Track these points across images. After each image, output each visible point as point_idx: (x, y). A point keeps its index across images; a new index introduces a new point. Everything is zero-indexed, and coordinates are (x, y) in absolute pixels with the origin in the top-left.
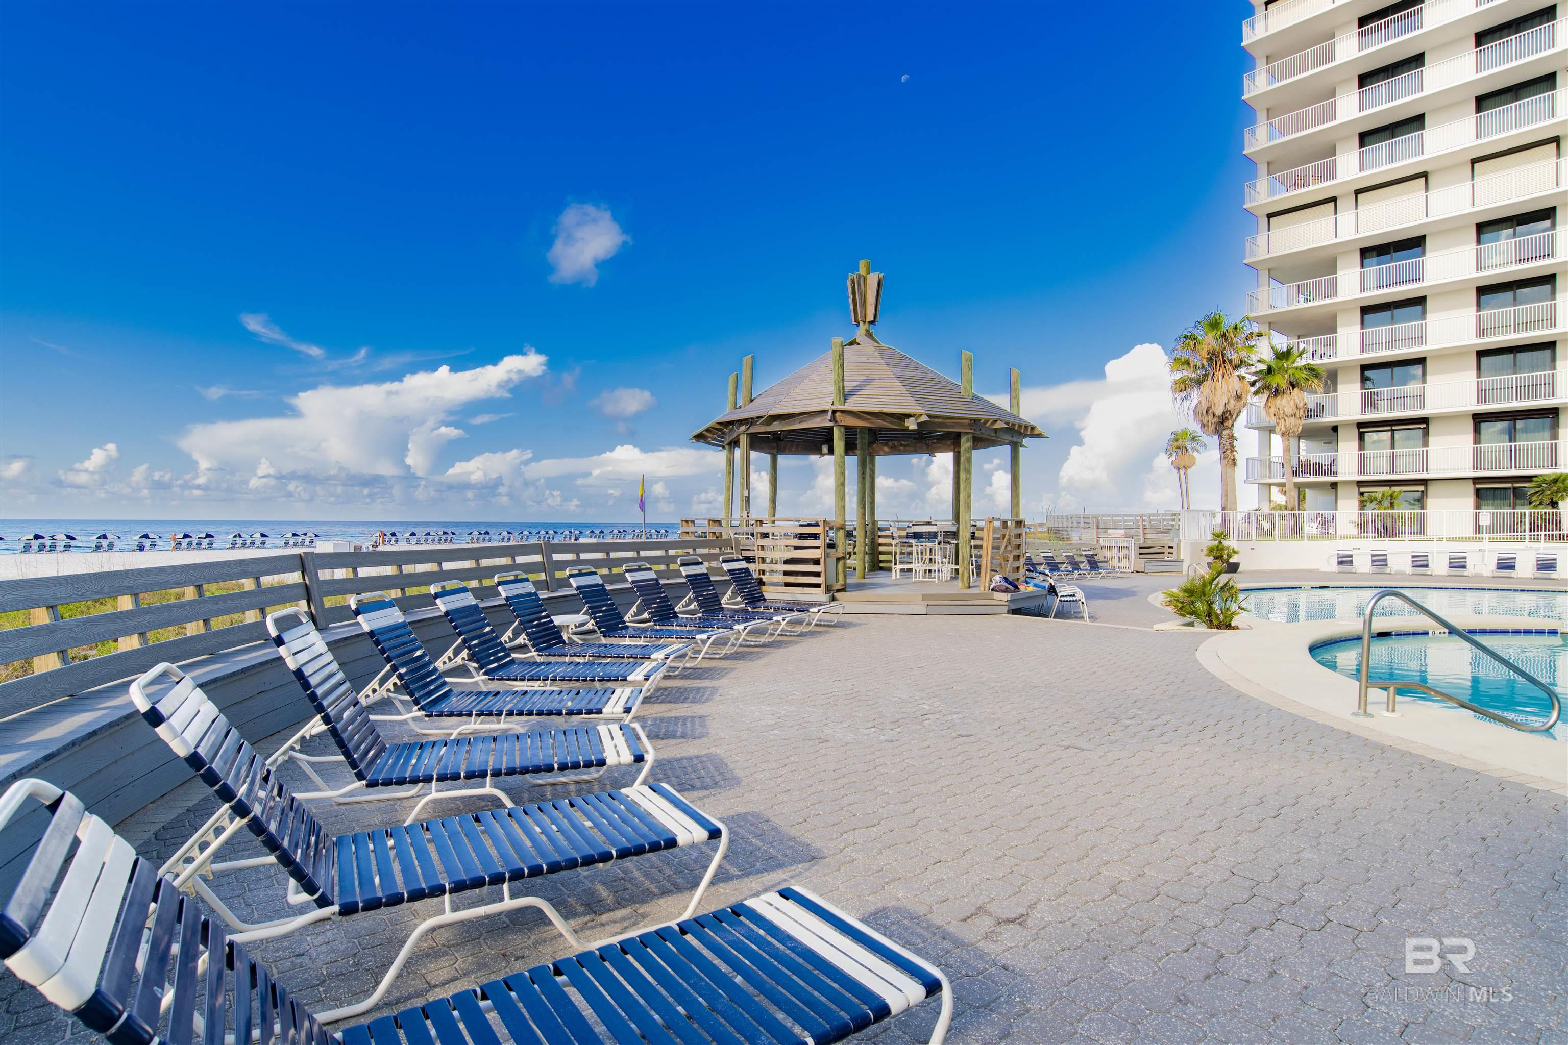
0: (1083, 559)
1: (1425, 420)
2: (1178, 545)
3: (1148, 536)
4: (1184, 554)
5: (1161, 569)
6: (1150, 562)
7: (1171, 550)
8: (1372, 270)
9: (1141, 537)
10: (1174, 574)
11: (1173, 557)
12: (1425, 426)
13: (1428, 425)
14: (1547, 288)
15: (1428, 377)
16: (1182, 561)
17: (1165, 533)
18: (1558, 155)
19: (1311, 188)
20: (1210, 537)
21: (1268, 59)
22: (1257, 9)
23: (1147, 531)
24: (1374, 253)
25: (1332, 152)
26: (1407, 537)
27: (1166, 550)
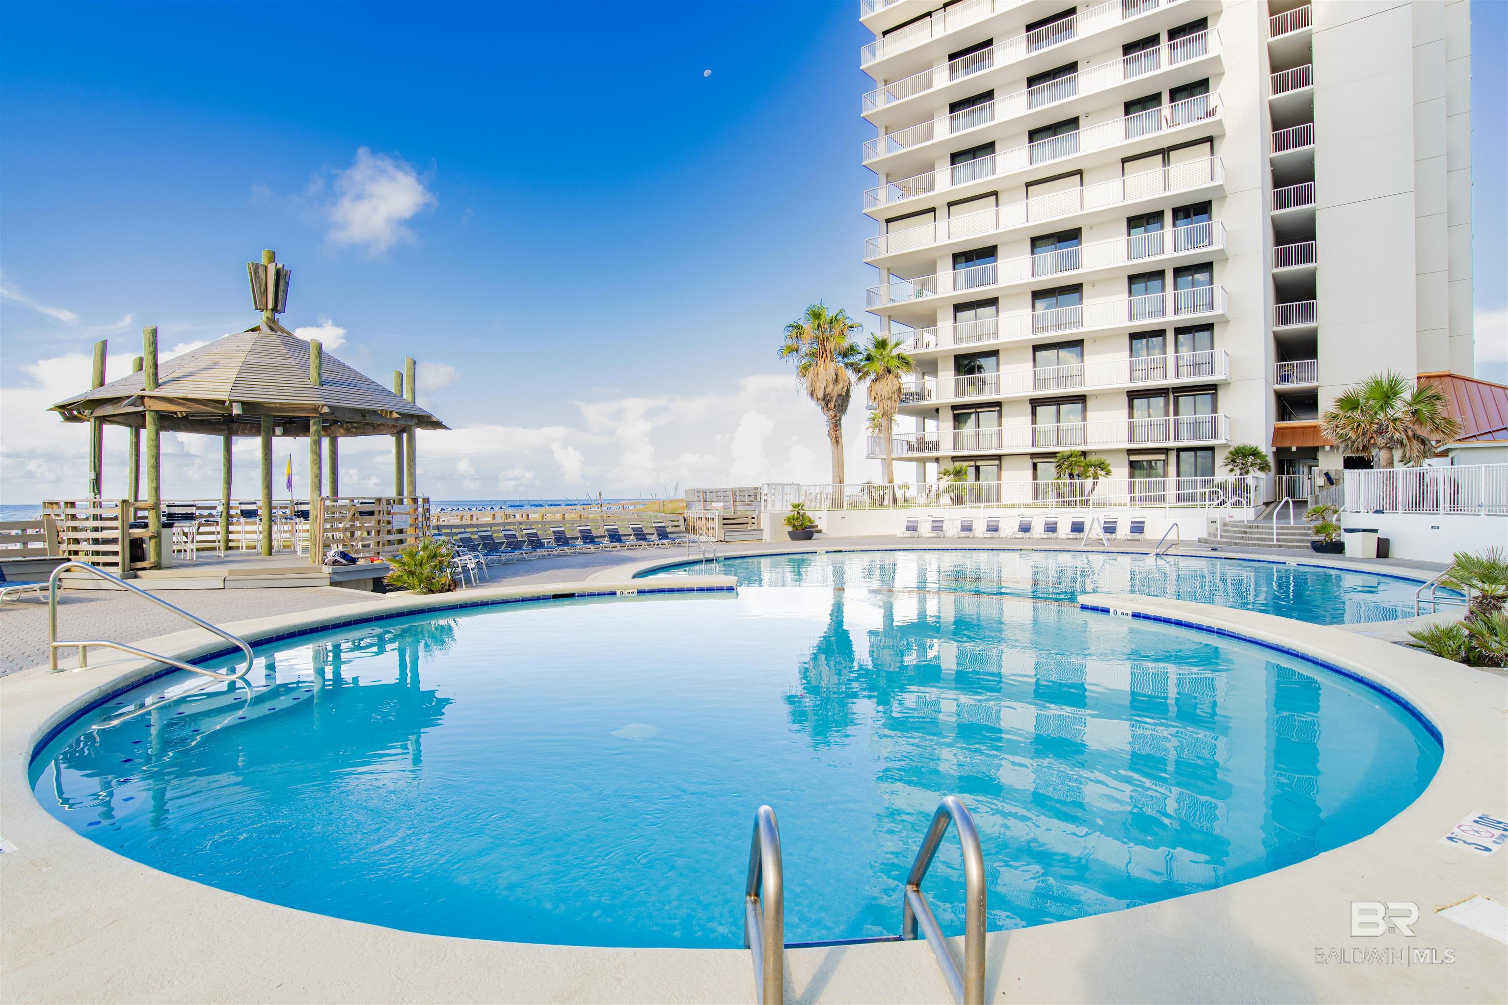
0: (654, 531)
1: (998, 404)
2: (759, 516)
3: (738, 508)
4: (765, 523)
5: (744, 538)
6: (730, 531)
7: (753, 521)
8: (962, 271)
9: (732, 509)
10: (754, 542)
11: (755, 526)
12: (998, 408)
13: (1001, 408)
14: (1076, 296)
15: (1001, 367)
16: (762, 530)
17: (749, 505)
18: (1082, 184)
19: (912, 198)
20: (791, 508)
21: (886, 82)
22: (877, 38)
23: (737, 504)
24: (963, 259)
25: (931, 168)
26: (968, 505)
27: (750, 521)
